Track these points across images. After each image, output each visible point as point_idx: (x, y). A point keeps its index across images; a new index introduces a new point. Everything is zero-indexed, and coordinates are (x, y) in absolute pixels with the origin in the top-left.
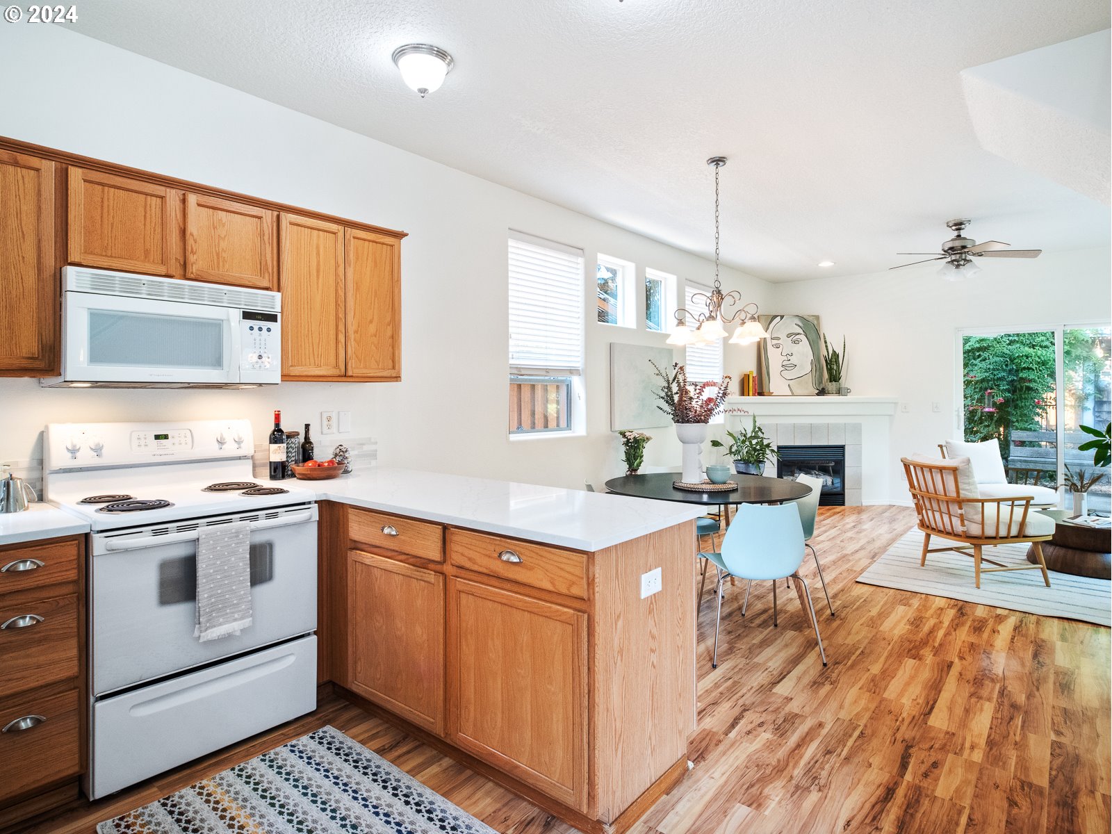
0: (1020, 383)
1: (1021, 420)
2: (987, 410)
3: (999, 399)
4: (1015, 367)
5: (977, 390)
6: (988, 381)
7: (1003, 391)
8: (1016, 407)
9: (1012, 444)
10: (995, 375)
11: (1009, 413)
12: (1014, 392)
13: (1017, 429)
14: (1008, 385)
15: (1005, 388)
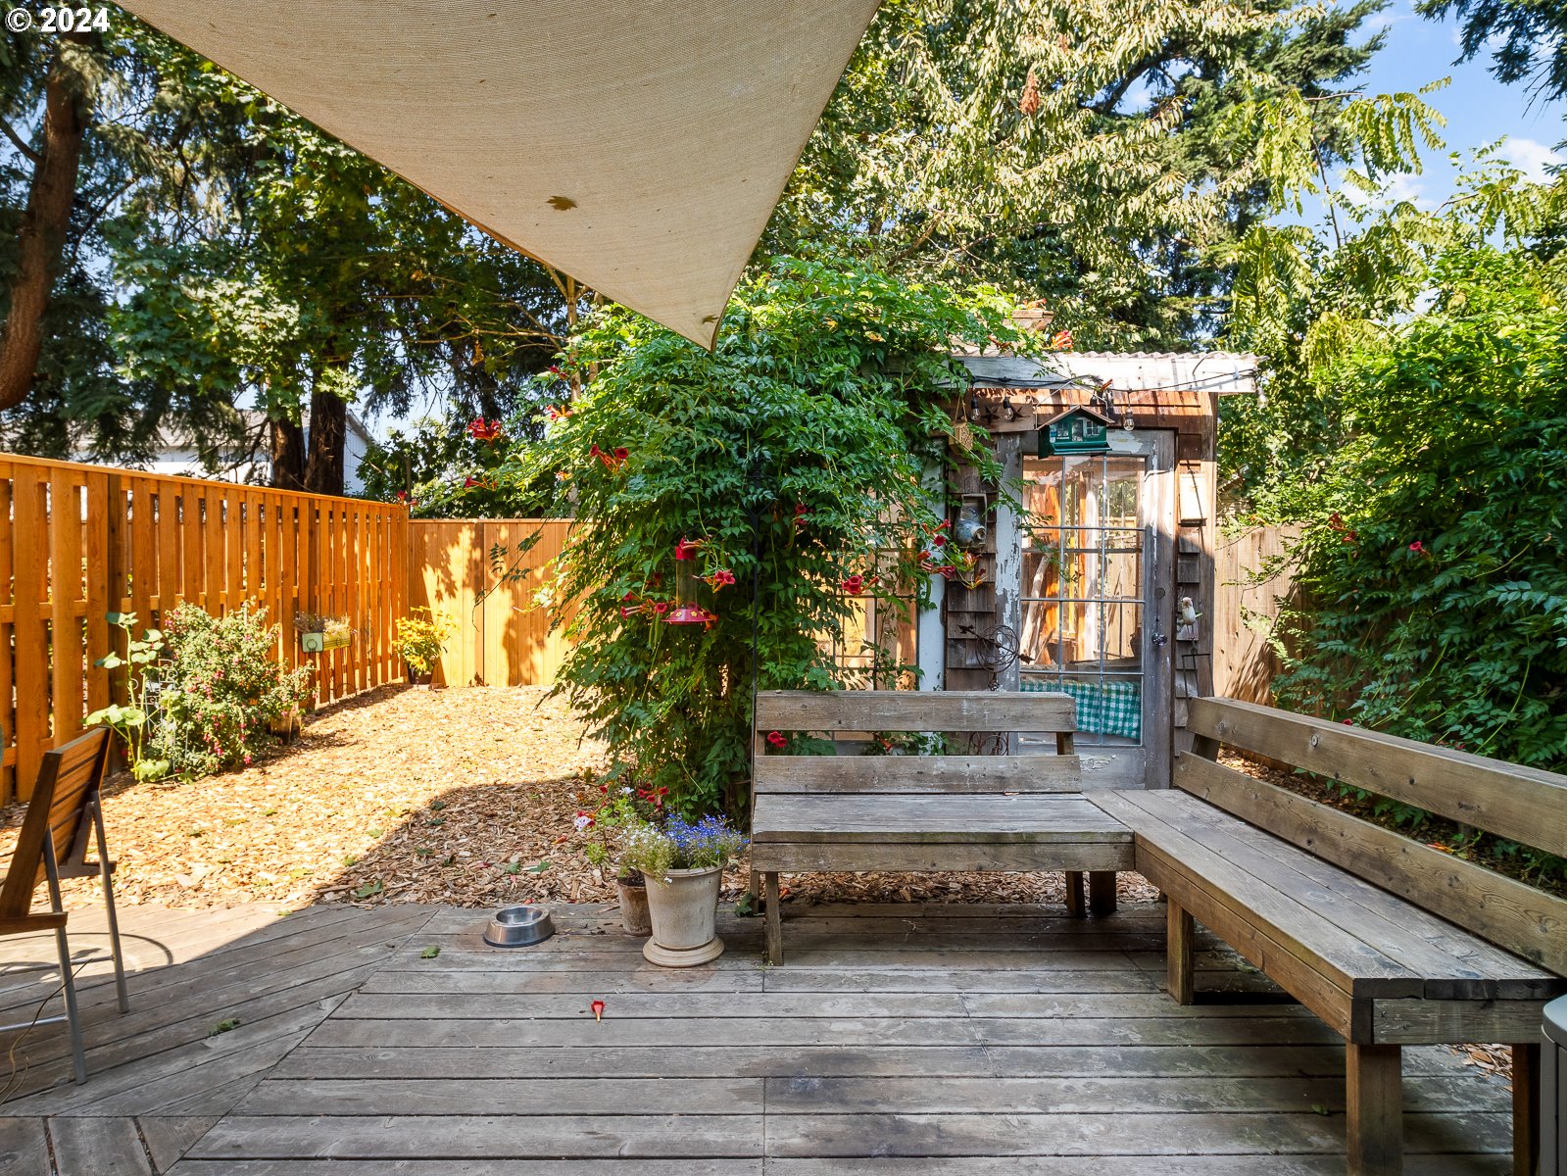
0: (780, 517)
1: (784, 653)
2: (681, 616)
3: (715, 574)
4: (767, 454)
5: (649, 543)
6: (686, 506)
7: (734, 542)
8: (768, 602)
9: (758, 744)
10: (705, 486)
11: (752, 629)
12: (759, 549)
13: (773, 684)
14: (746, 520)
15: (736, 531)
